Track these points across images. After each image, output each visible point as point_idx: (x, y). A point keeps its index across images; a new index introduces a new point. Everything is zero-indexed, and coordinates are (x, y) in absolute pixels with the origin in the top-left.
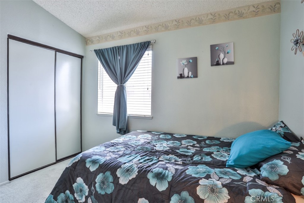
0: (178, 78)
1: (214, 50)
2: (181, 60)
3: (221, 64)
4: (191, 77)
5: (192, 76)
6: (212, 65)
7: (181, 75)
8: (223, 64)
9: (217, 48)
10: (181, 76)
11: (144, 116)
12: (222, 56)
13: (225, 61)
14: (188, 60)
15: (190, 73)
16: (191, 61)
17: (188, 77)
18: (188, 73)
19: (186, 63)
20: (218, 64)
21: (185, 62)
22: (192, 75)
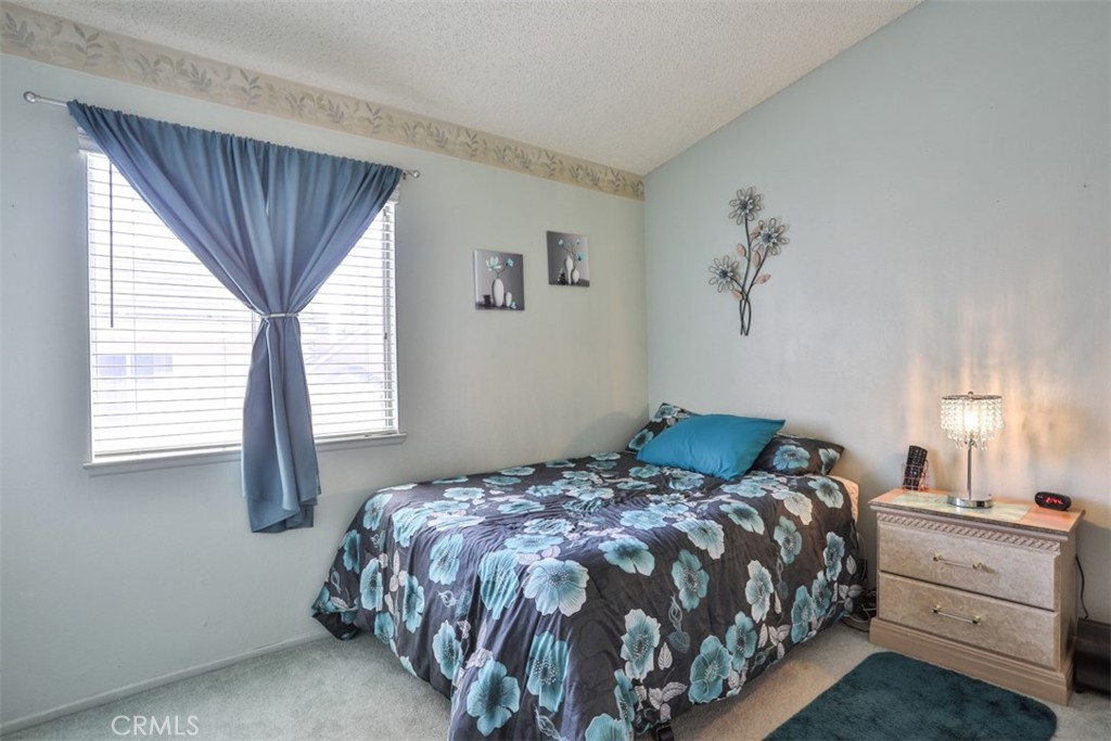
0: (480, 306)
1: (557, 245)
2: (488, 254)
3: (570, 282)
4: (511, 308)
5: (514, 306)
6: (552, 282)
7: (487, 298)
8: (573, 283)
9: (561, 242)
10: (488, 303)
11: (363, 437)
12: (570, 263)
13: (576, 277)
14: (504, 257)
15: (509, 296)
16: (511, 263)
17: (504, 306)
18: (505, 295)
19: (499, 267)
20: (563, 282)
21: (495, 262)
22: (513, 301)
